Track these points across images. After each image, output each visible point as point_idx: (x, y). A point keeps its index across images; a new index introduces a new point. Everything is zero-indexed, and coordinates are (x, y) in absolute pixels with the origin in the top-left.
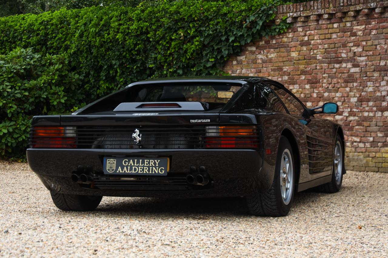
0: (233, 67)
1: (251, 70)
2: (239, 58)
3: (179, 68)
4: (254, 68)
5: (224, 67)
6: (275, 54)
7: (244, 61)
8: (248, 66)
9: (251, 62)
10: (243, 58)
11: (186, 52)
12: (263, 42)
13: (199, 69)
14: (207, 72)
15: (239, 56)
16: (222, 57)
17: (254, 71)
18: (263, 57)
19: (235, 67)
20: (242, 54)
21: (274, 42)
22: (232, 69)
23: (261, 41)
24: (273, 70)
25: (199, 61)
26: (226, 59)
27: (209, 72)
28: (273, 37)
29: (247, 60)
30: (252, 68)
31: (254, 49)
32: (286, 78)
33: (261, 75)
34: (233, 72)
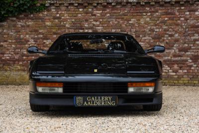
1: (11, 31)
2: (2, 23)
6: (32, 23)
8: (8, 28)
9: (11, 26)
10: (5, 24)
12: (23, 16)
17: (14, 31)
18: (22, 24)
21: (32, 16)
23: (21, 14)
24: (31, 31)
28: (32, 13)
31: (15, 19)
32: (41, 36)
33: (20, 33)
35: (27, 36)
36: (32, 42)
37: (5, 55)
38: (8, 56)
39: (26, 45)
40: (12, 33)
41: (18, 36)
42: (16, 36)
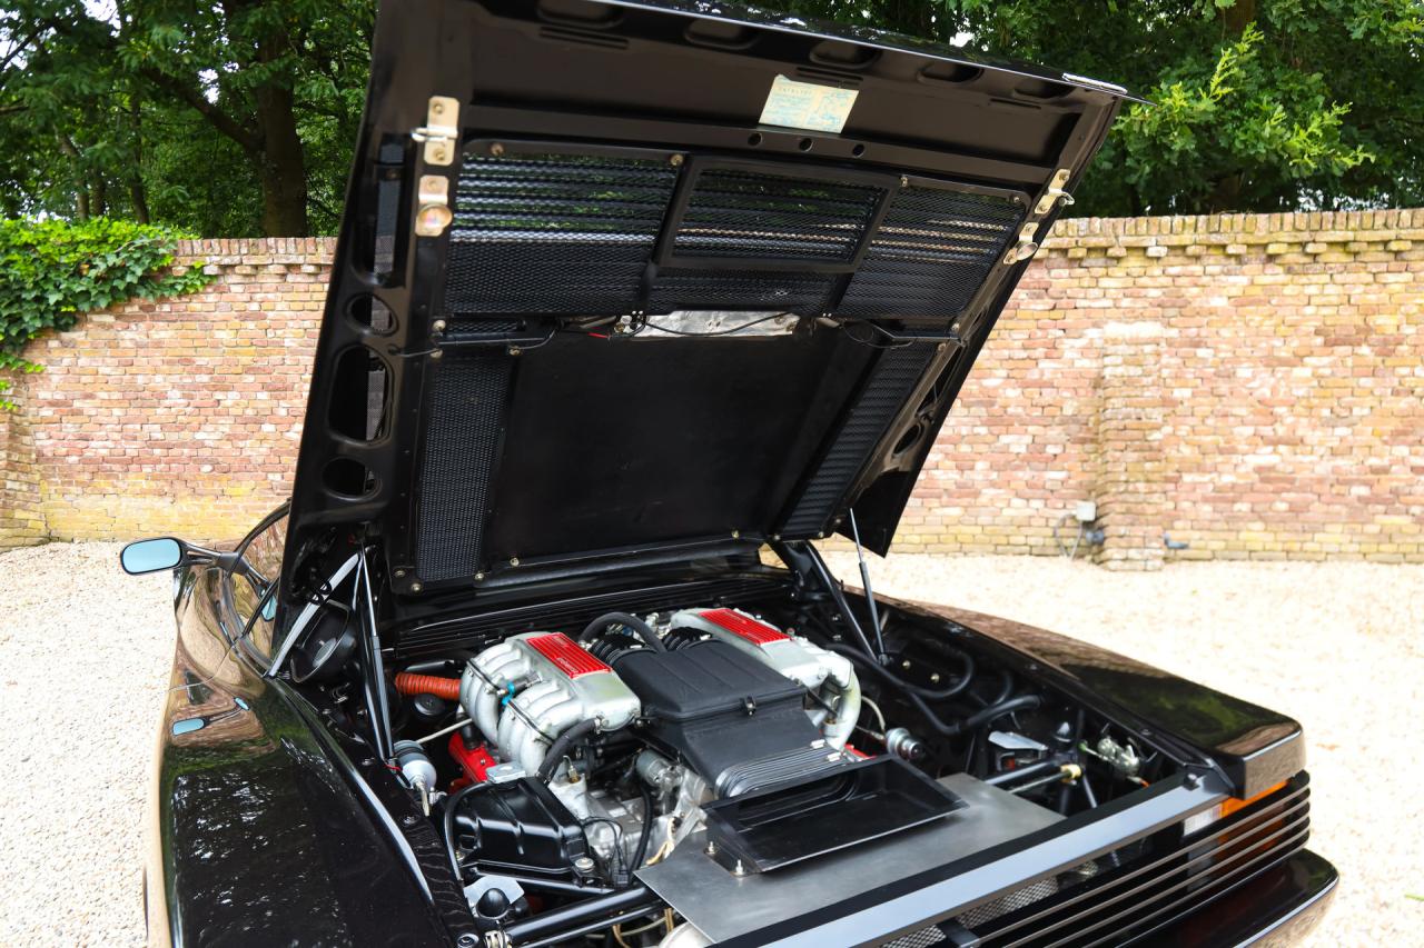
0: (49, 352)
1: (103, 360)
2: (67, 335)
4: (112, 357)
5: (22, 352)
6: (171, 333)
7: (83, 343)
8: (94, 352)
9: (101, 345)
10: (79, 336)
12: (136, 308)
15: (67, 331)
16: (23, 332)
17: (112, 363)
18: (137, 337)
19: (55, 355)
20: (77, 327)
21: (167, 308)
22: (46, 356)
23: (129, 302)
24: (170, 363)
26: (32, 337)
28: (162, 300)
29: (90, 339)
30: (106, 356)
31: (109, 319)
32: (205, 378)
33: (134, 370)
34: (50, 362)
35: (159, 378)
36: (175, 396)
37: (93, 444)
38: (105, 447)
40: (107, 370)
41: (127, 377)
42: (122, 379)
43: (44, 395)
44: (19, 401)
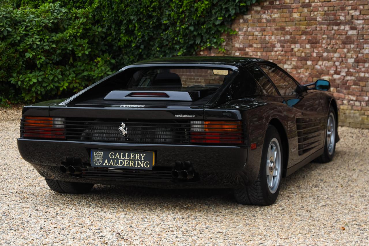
0: (240, 25)
1: (256, 29)
2: (246, 17)
3: (191, 25)
4: (259, 27)
5: (231, 24)
6: (279, 14)
7: (250, 20)
8: (253, 25)
9: (256, 21)
10: (249, 17)
11: (197, 10)
12: (268, 3)
13: (208, 27)
14: (216, 29)
15: (246, 15)
16: (230, 16)
17: (259, 30)
18: (267, 17)
19: (242, 25)
20: (248, 13)
21: (278, 3)
22: (238, 27)
23: (266, 1)
24: (277, 29)
25: (209, 18)
26: (233, 18)
27: (217, 29)
29: (252, 19)
30: (257, 27)
31: (259, 9)
32: (288, 37)
33: (265, 33)
34: (240, 30)
35: (273, 37)
36: (278, 46)
39: (273, 53)
40: (257, 33)
41: (263, 37)
42: (261, 38)
43: (237, 45)
44: (228, 48)
